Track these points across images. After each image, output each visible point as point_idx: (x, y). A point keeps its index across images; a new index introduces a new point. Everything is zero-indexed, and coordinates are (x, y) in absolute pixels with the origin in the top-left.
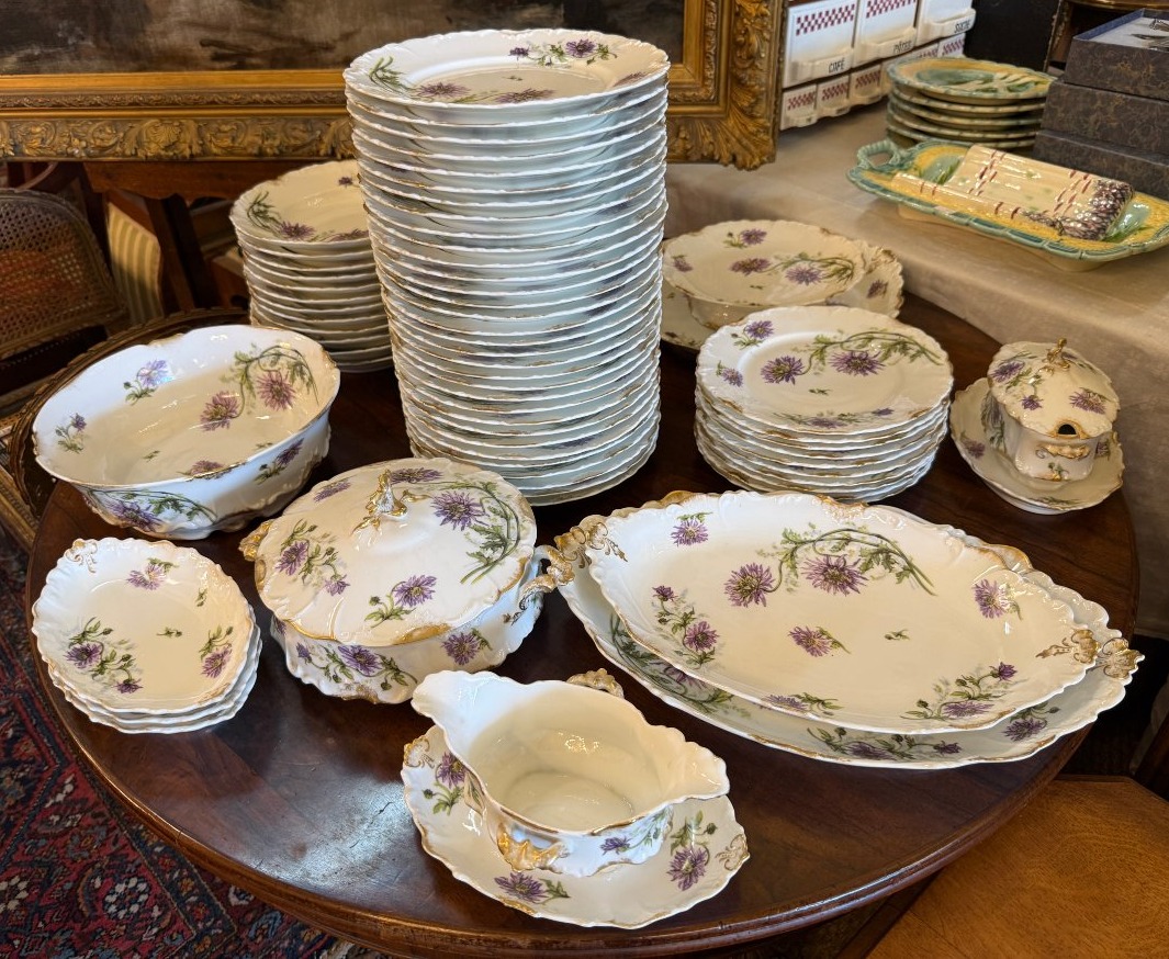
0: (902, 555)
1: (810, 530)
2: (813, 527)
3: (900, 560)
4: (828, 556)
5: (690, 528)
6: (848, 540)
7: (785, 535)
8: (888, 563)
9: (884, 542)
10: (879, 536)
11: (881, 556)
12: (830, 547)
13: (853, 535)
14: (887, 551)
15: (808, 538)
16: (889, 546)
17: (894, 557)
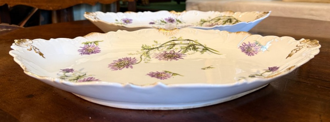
0: (201, 45)
1: (155, 43)
2: (156, 42)
3: (200, 47)
4: (165, 51)
5: (90, 48)
6: (174, 45)
7: (143, 47)
8: (195, 49)
9: (191, 42)
10: (188, 40)
11: (191, 47)
12: (166, 49)
13: (176, 42)
14: (194, 45)
15: (155, 47)
16: (194, 43)
17: (197, 47)
